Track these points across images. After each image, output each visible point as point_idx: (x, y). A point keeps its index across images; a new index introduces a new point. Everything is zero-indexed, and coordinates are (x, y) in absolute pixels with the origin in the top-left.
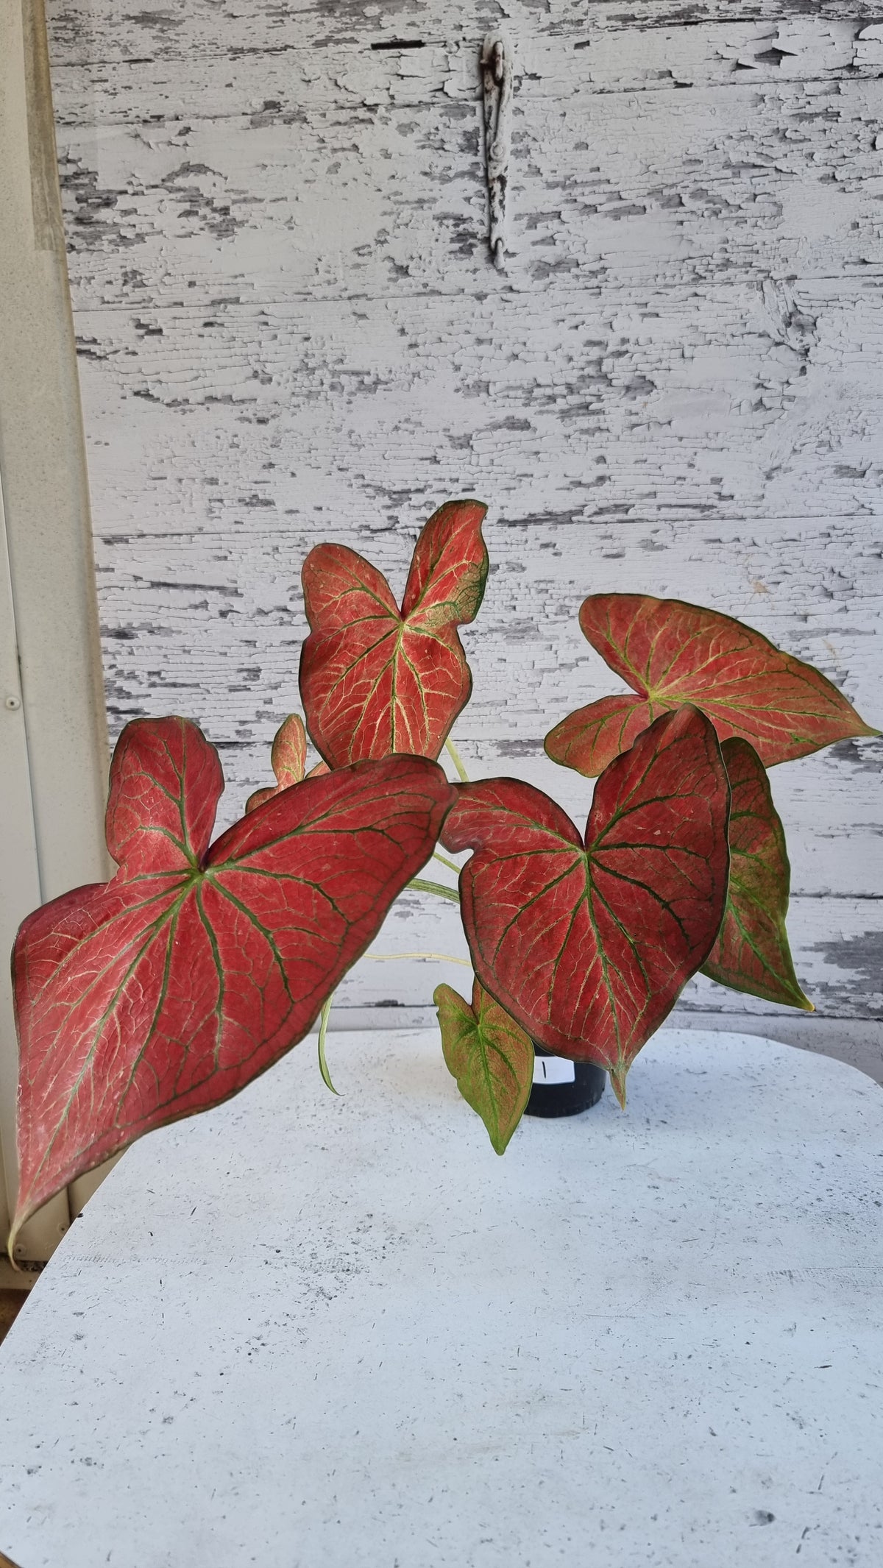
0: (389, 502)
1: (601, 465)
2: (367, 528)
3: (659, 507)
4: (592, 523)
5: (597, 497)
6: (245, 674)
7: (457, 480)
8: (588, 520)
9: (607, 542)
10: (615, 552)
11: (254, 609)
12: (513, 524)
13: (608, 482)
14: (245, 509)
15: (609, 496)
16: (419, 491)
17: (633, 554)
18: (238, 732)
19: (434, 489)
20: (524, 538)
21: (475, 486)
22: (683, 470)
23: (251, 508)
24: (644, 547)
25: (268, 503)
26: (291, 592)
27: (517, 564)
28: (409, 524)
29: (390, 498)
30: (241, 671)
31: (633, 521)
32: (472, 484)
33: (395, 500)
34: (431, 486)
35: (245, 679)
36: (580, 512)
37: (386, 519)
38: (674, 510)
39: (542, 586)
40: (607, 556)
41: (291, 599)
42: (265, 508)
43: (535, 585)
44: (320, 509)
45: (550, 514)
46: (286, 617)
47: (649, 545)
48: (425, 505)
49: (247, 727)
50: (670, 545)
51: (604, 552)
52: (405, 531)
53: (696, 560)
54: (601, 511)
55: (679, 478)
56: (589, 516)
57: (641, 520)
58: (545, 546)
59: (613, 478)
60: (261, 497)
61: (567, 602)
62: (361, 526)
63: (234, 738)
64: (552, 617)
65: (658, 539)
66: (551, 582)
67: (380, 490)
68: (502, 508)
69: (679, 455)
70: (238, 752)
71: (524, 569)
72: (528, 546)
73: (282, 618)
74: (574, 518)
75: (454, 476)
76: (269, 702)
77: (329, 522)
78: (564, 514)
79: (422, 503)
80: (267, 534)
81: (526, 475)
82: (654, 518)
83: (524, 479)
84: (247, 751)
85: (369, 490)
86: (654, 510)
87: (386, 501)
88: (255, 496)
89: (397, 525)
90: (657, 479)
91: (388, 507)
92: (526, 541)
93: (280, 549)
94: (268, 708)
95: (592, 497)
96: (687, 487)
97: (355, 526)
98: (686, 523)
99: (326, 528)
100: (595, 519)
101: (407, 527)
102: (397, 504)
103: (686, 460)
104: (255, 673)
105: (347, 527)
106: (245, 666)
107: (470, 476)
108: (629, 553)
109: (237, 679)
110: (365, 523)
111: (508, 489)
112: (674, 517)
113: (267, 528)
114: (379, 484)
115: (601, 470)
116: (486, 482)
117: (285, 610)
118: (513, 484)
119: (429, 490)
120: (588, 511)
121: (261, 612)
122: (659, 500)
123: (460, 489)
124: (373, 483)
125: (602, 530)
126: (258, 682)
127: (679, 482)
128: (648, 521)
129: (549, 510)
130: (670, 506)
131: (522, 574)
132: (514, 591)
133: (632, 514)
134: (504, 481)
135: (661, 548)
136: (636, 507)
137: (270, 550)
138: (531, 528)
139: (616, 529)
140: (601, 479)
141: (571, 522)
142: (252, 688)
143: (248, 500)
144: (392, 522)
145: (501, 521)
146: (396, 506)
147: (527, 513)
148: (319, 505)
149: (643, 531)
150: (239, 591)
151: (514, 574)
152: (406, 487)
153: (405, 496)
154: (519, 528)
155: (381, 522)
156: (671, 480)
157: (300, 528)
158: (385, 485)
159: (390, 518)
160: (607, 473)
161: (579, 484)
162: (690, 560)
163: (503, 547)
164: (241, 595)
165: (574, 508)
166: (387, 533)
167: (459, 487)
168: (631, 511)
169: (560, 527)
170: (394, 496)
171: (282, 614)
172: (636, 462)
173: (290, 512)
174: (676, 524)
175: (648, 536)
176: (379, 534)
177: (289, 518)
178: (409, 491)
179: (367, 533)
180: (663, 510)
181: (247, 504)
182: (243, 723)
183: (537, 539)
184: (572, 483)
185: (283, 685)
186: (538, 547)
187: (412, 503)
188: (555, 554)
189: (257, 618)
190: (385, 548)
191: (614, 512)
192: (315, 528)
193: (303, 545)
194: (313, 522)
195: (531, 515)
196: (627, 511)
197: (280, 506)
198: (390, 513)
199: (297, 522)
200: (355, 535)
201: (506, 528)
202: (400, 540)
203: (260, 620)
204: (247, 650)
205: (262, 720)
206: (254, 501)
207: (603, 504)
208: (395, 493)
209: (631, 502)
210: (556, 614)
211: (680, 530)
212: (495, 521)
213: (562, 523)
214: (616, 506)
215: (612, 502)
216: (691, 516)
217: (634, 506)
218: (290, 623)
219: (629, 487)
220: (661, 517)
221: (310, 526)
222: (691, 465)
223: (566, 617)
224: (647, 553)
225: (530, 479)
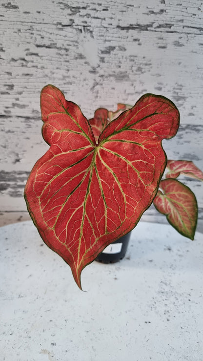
0: (70, 12)
1: (163, 5)
2: (60, 24)
3: (184, 27)
4: (155, 31)
5: (159, 19)
6: (7, 87)
7: (101, 5)
8: (154, 29)
9: (160, 41)
10: (163, 45)
11: (10, 58)
12: (123, 28)
13: (164, 13)
14: (5, 9)
15: (164, 19)
16: (84, 8)
17: (171, 47)
18: (5, 111)
19: (90, 8)
20: (127, 36)
21: (108, 8)
22: (195, 11)
23: (8, 9)
24: (175, 44)
25: (16, 7)
26: (26, 52)
27: (123, 47)
28: (79, 24)
29: (71, 10)
30: (5, 85)
31: (172, 32)
32: (107, 7)
33: (73, 11)
34: (89, 6)
35: (7, 89)
36: (151, 26)
37: (68, 20)
38: (190, 29)
39: (132, 58)
40: (160, 47)
41: (27, 55)
42: (14, 10)
43: (129, 58)
44: (39, 12)
45: (139, 25)
46: (25, 63)
47: (177, 44)
48: (86, 15)
49: (9, 109)
50: (185, 44)
51: (159, 45)
52: (77, 27)
53: (194, 52)
54: (160, 26)
55: (194, 14)
56: (155, 28)
57: (175, 32)
58: (135, 40)
59: (167, 11)
60: (12, 4)
61: (141, 66)
62: (58, 23)
63: (3, 113)
64: (135, 72)
65: (181, 41)
66: (136, 56)
67: (67, 6)
68: (119, 20)
69: (195, 3)
70: (5, 119)
71: (125, 50)
72: (128, 39)
73: (22, 64)
74: (149, 28)
75: (100, 2)
76: (17, 99)
77: (43, 19)
78: (144, 26)
79: (85, 14)
80: (15, 23)
81: (130, 6)
82: (181, 32)
83: (130, 7)
84: (9, 119)
85: (61, 5)
86: (182, 28)
87: (69, 11)
88: (10, 3)
89: (74, 24)
90: (184, 14)
91: (70, 15)
92: (128, 37)
93: (22, 31)
94: (17, 102)
95: (157, 19)
96: (196, 19)
97: (55, 22)
98: (193, 35)
99: (42, 22)
100: (157, 30)
101: (77, 25)
102: (74, 13)
103: (198, 6)
104: (11, 87)
105: (51, 23)
106: (8, 84)
107: (106, 3)
108: (168, 47)
109: (4, 89)
110: (59, 22)
111: (122, 11)
112: (189, 32)
113: (15, 20)
114: (66, 3)
115: (162, 6)
116: (113, 7)
117: (24, 60)
118: (125, 9)
119: (88, 8)
120: (155, 25)
121: (13, 60)
122: (184, 24)
123: (101, 9)
124: (64, 2)
125: (159, 35)
126: (13, 91)
127: (193, 16)
128: (178, 33)
129: (138, 23)
130: (188, 27)
131: (124, 52)
132: (121, 59)
133: (172, 29)
134: (121, 7)
135: (182, 45)
136: (175, 26)
137: (16, 31)
138: (131, 31)
139: (165, 35)
140: (162, 11)
141: (147, 30)
142: (11, 93)
143: (6, 5)
144: (71, 22)
145: (118, 27)
146: (73, 14)
147: (129, 24)
148: (39, 11)
149: (175, 37)
150: (4, 49)
151: (121, 52)
152: (78, 6)
153: (77, 10)
154: (125, 31)
155: (66, 21)
156: (190, 15)
157: (30, 21)
158: (69, 4)
159: (71, 20)
160: (165, 8)
161: (153, 12)
162: (192, 52)
163: (118, 39)
164: (4, 51)
165: (149, 24)
166: (69, 27)
167: (101, 8)
168: (172, 27)
169: (142, 32)
170: (73, 10)
171: (22, 61)
172: (177, 5)
173: (26, 13)
174: (189, 35)
175: (177, 39)
176: (65, 27)
177: (25, 15)
178: (79, 8)
179: (60, 26)
180: (185, 28)
181: (6, 7)
182: (7, 108)
183: (132, 37)
184: (150, 11)
185: (24, 93)
186: (132, 40)
187: (81, 14)
188: (139, 44)
189: (12, 62)
190: (69, 35)
191: (165, 27)
192: (37, 22)
193: (31, 29)
194: (36, 19)
195: (131, 25)
196: (170, 27)
197: (21, 9)
198: (71, 17)
199: (28, 18)
200: (54, 27)
201: (120, 30)
202: (74, 31)
203: (13, 63)
204: (7, 76)
205: (16, 107)
206: (9, 6)
207: (161, 23)
208: (73, 8)
209: (173, 23)
210: (136, 71)
211: (190, 38)
212: (116, 26)
213: (143, 30)
214: (166, 24)
215: (165, 22)
216: (196, 32)
217: (173, 25)
218: (26, 66)
219: (173, 16)
220: (184, 31)
221: (34, 21)
222: (199, 9)
223: (140, 73)
224: (176, 47)
225: (132, 7)
